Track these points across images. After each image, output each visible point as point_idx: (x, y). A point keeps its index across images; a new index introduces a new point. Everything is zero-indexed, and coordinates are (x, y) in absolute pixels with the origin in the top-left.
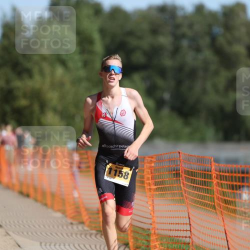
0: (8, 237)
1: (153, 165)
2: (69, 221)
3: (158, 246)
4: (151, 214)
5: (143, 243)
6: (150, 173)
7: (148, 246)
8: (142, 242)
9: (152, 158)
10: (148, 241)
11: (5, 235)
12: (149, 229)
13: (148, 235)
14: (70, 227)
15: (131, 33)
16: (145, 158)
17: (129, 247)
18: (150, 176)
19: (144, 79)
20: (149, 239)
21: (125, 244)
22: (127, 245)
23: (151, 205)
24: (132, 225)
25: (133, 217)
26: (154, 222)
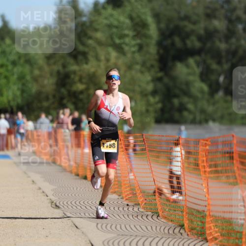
1: (207, 147)
2: (126, 202)
3: (213, 228)
4: (206, 196)
6: (204, 155)
7: (203, 228)
8: (197, 224)
9: (207, 141)
10: (203, 222)
12: (204, 211)
13: (203, 217)
14: (126, 209)
15: (187, 18)
16: (199, 140)
17: (184, 229)
18: (205, 159)
19: (198, 64)
20: (204, 221)
21: (180, 226)
22: (182, 226)
23: (205, 187)
24: (187, 207)
25: (188, 199)
26: (209, 204)
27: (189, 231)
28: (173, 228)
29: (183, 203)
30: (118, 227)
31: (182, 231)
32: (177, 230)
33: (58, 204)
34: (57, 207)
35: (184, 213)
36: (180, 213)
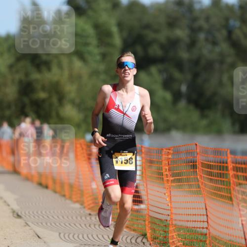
0: (27, 228)
1: (170, 156)
2: (88, 212)
3: (175, 237)
4: (168, 205)
5: (161, 234)
6: (167, 164)
7: (165, 237)
9: (169, 150)
10: (165, 231)
11: (25, 226)
12: (167, 220)
13: (166, 226)
14: (88, 218)
15: (147, 26)
16: (162, 149)
17: (147, 238)
18: (167, 168)
19: (160, 72)
20: (167, 230)
21: (143, 235)
22: (144, 235)
23: (168, 196)
24: (149, 216)
25: (151, 208)
26: (172, 213)
27: (152, 241)
28: (136, 237)
29: (145, 212)
30: (81, 237)
31: (145, 240)
32: (139, 240)
33: (20, 214)
34: (19, 216)
35: (147, 222)
36: (143, 223)
